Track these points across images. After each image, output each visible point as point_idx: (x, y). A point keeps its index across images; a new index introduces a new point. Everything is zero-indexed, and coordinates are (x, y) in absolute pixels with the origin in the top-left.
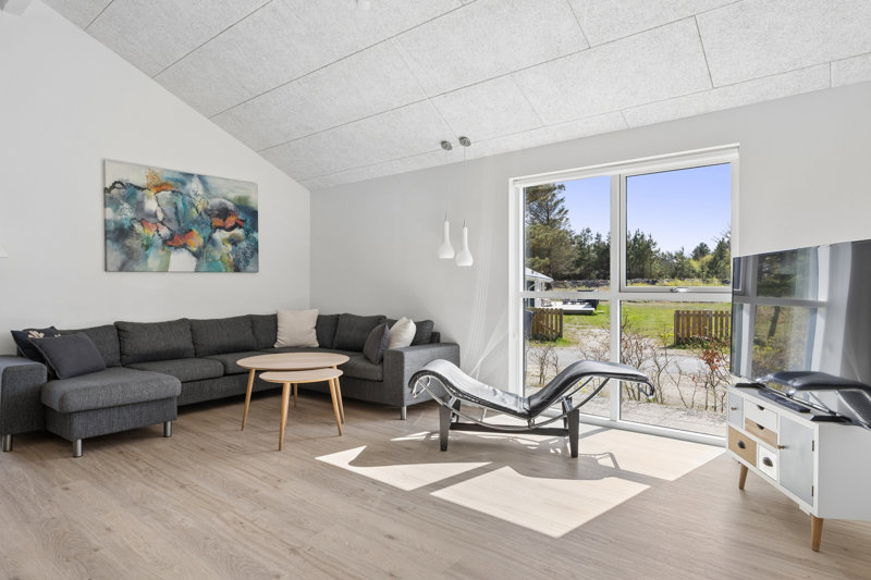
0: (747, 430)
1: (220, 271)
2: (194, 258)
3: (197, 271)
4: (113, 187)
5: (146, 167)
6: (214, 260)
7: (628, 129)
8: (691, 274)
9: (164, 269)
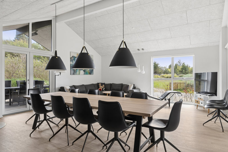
0: (198, 99)
1: (88, 74)
2: (84, 72)
3: (84, 74)
4: (72, 57)
5: (77, 53)
6: (87, 72)
7: (175, 50)
8: (169, 73)
9: (79, 74)
